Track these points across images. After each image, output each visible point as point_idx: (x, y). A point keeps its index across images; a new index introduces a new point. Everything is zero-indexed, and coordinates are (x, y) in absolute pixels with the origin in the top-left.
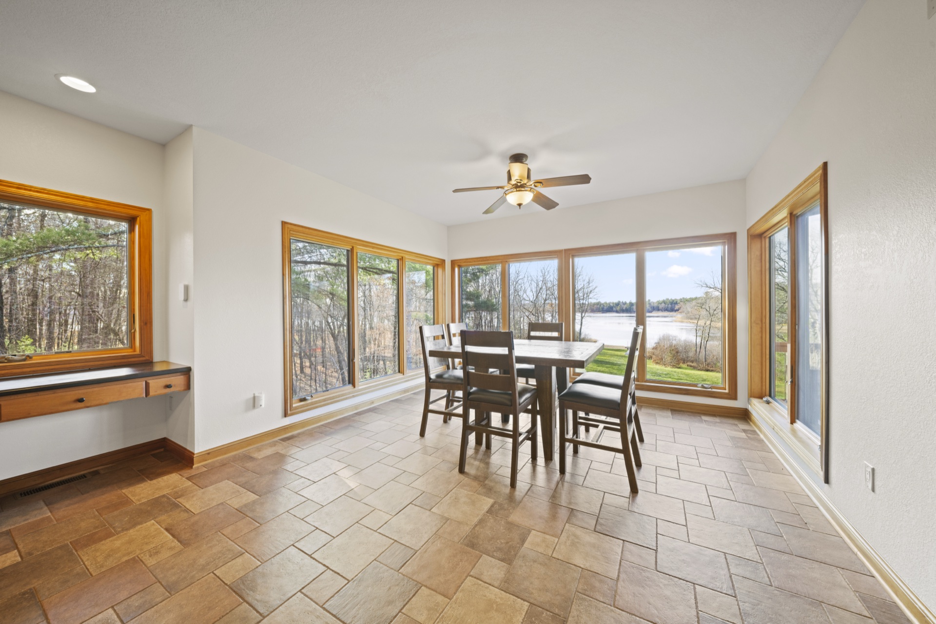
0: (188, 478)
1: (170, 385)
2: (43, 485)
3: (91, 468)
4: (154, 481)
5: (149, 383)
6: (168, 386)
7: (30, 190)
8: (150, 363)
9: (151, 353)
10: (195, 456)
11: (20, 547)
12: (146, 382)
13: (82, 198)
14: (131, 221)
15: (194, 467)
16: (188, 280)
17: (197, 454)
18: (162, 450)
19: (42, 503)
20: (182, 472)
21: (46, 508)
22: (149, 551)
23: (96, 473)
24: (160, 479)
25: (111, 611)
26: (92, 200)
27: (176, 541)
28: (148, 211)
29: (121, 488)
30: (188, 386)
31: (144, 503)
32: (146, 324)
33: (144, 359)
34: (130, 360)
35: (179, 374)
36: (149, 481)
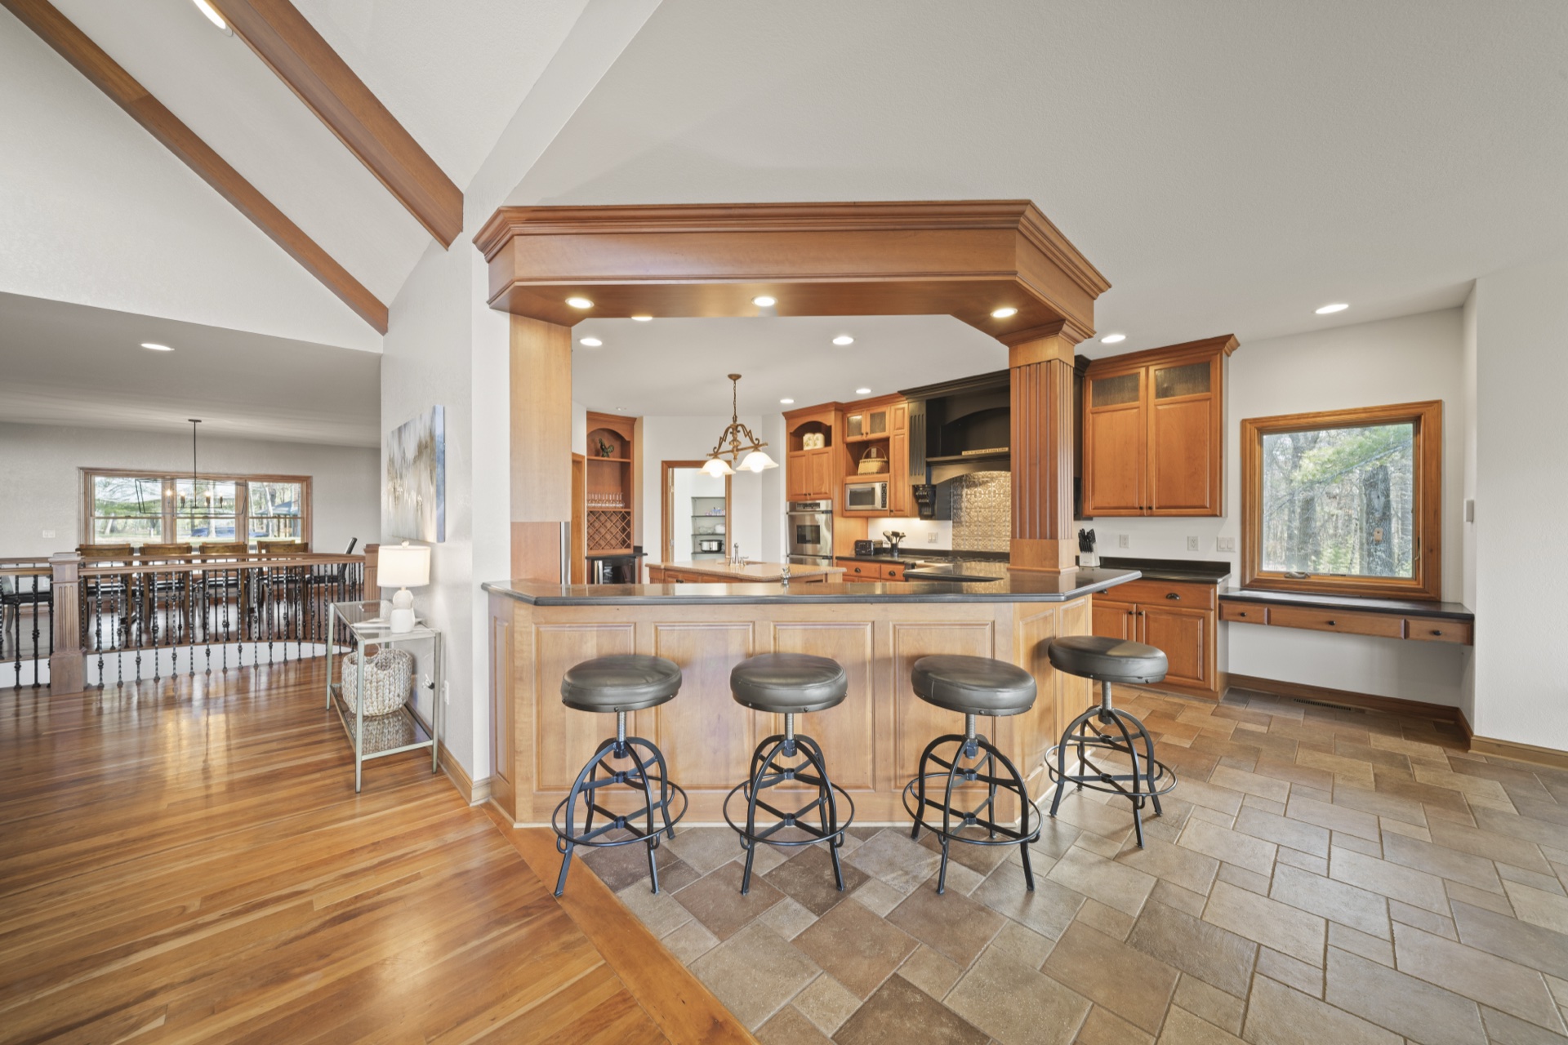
0: (1449, 758)
1: (1438, 631)
2: (1313, 700)
3: (1359, 705)
4: (1409, 742)
5: (1408, 623)
6: (1436, 633)
7: (1307, 418)
8: (1436, 601)
9: (1438, 588)
10: (1473, 738)
11: (1271, 727)
12: (1405, 621)
13: (1355, 411)
14: (1416, 421)
15: (1470, 751)
16: (1472, 497)
17: (1477, 736)
18: (1452, 722)
19: (1303, 711)
20: (1448, 750)
21: (1303, 715)
22: (1346, 776)
23: (1362, 711)
24: (1417, 743)
25: (1289, 784)
26: (1365, 410)
27: (1374, 784)
28: (1436, 404)
29: (1371, 731)
30: (1470, 640)
31: (1378, 750)
32: (1431, 551)
33: (1428, 595)
34: (1408, 594)
35: (1455, 620)
36: (1403, 739)
